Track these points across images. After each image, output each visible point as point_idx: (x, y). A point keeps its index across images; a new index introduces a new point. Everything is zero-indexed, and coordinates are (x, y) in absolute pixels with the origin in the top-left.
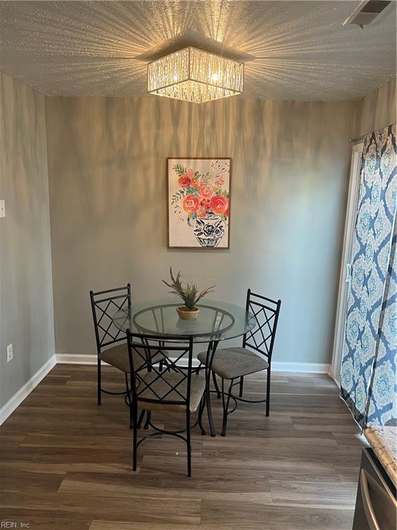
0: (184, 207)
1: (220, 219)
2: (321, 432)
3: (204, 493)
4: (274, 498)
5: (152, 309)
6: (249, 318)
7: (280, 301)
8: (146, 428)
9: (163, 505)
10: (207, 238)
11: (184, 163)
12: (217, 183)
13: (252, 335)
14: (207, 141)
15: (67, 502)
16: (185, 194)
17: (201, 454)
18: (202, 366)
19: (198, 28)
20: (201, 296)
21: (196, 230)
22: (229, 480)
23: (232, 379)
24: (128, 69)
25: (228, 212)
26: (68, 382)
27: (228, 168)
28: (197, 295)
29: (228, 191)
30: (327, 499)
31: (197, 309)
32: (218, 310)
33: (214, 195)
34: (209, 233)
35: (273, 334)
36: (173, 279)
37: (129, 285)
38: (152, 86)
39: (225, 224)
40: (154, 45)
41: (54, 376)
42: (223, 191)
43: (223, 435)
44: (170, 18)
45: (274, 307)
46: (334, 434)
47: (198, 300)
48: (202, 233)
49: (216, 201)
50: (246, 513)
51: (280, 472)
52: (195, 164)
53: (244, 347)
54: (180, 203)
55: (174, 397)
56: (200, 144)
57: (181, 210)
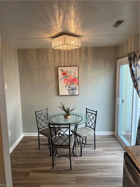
0: (64, 82)
1: (76, 86)
2: (113, 153)
3: (76, 174)
4: (99, 174)
5: (55, 116)
6: (87, 117)
7: (97, 111)
8: (55, 155)
9: (63, 179)
10: (72, 92)
11: (63, 68)
12: (74, 74)
13: (88, 123)
14: (70, 61)
15: (32, 180)
16: (64, 78)
17: (74, 162)
18: (73, 134)
19: (67, 30)
20: (71, 111)
21: (68, 90)
22: (84, 170)
23: (83, 137)
24: (45, 41)
25: (78, 83)
26: (28, 142)
27: (78, 69)
28: (70, 111)
29: (78, 77)
30: (116, 174)
31: (70, 115)
32: (77, 115)
33: (73, 78)
34: (72, 90)
35: (95, 122)
36: (62, 106)
37: (47, 109)
38: (53, 46)
39: (77, 87)
40: (54, 34)
41: (23, 140)
42: (76, 76)
43: (81, 156)
44: (59, 27)
45: (95, 113)
46: (117, 154)
47: (70, 112)
48: (70, 90)
49: (74, 80)
50: (90, 180)
51: (100, 167)
52: (67, 69)
53: (86, 127)
54: (62, 81)
55: (65, 144)
56: (68, 62)
57: (63, 83)
